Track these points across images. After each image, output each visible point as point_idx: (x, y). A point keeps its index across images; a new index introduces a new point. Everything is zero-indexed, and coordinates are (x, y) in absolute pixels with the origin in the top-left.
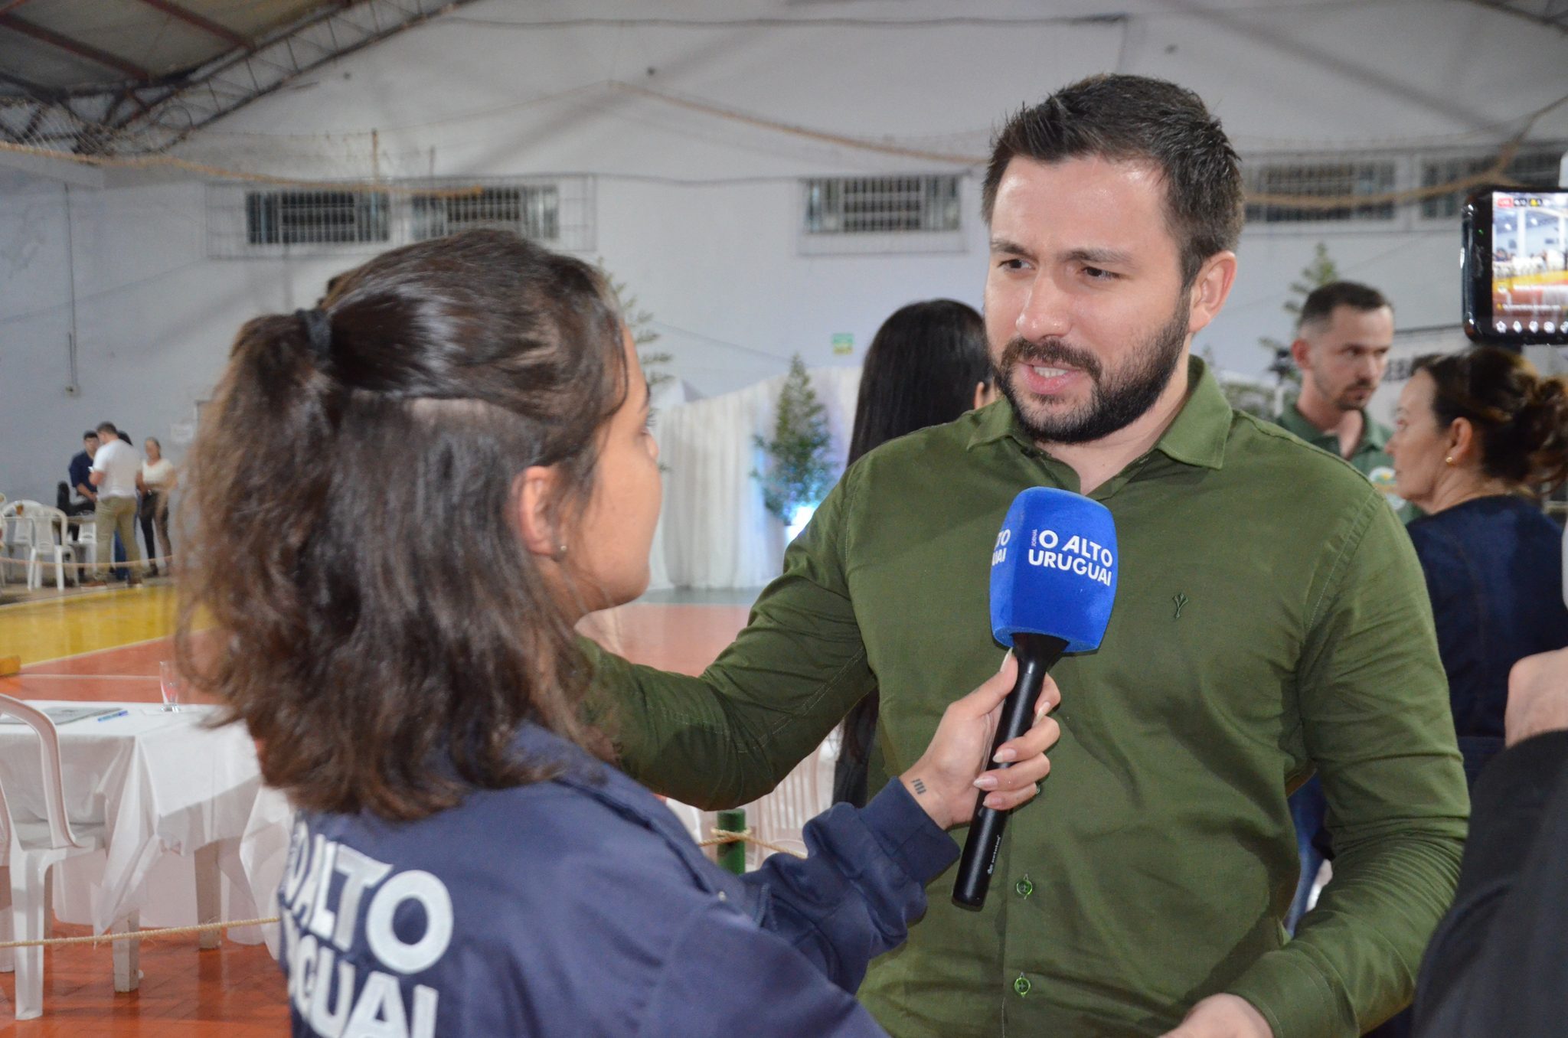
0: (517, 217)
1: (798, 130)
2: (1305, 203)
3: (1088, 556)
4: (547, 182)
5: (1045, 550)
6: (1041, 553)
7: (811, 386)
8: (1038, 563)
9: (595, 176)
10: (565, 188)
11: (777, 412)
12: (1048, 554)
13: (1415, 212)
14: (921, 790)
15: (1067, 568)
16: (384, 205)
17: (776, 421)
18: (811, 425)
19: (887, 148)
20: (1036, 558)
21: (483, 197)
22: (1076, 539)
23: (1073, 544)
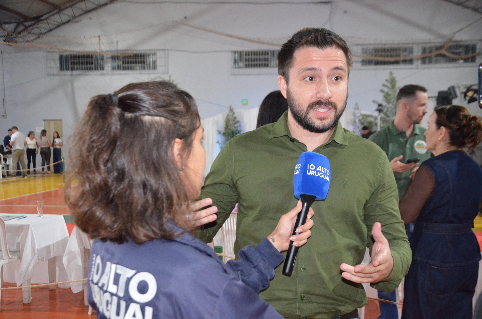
0: (144, 63)
1: (231, 36)
2: (386, 59)
3: (323, 172)
4: (153, 52)
5: (312, 170)
6: (310, 171)
7: (235, 115)
8: (309, 174)
9: (168, 50)
10: (159, 54)
11: (225, 123)
12: (312, 171)
13: (419, 62)
14: (274, 241)
15: (318, 175)
16: (103, 59)
17: (225, 126)
18: (235, 127)
19: (259, 42)
20: (309, 173)
21: (133, 57)
22: (320, 167)
23: (319, 168)
